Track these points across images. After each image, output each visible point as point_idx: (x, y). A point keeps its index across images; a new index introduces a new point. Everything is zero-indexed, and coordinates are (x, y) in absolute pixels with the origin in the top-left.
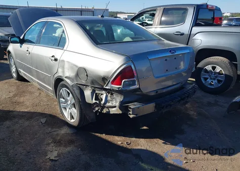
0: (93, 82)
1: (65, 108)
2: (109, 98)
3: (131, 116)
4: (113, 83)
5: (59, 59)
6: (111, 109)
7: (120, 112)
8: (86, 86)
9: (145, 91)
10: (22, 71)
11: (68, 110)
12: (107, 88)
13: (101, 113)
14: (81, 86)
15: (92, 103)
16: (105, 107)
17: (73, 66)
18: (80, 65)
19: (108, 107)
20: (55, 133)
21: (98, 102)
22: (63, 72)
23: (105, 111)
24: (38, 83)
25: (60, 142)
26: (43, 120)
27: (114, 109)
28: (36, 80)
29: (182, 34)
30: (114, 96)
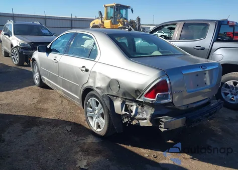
0: (124, 94)
1: (92, 118)
2: (139, 110)
3: (163, 130)
4: (146, 96)
5: (90, 70)
6: (140, 121)
7: (151, 125)
8: (117, 97)
9: (177, 105)
10: (46, 78)
11: (94, 119)
12: (140, 100)
13: (130, 124)
14: (111, 97)
15: (122, 114)
16: (135, 119)
17: (104, 78)
18: (113, 77)
19: (138, 119)
20: (82, 142)
21: (128, 113)
22: (94, 83)
23: (134, 123)
24: (63, 91)
25: (87, 151)
26: (69, 128)
27: (144, 121)
28: (61, 88)
29: (203, 49)
30: (145, 108)
